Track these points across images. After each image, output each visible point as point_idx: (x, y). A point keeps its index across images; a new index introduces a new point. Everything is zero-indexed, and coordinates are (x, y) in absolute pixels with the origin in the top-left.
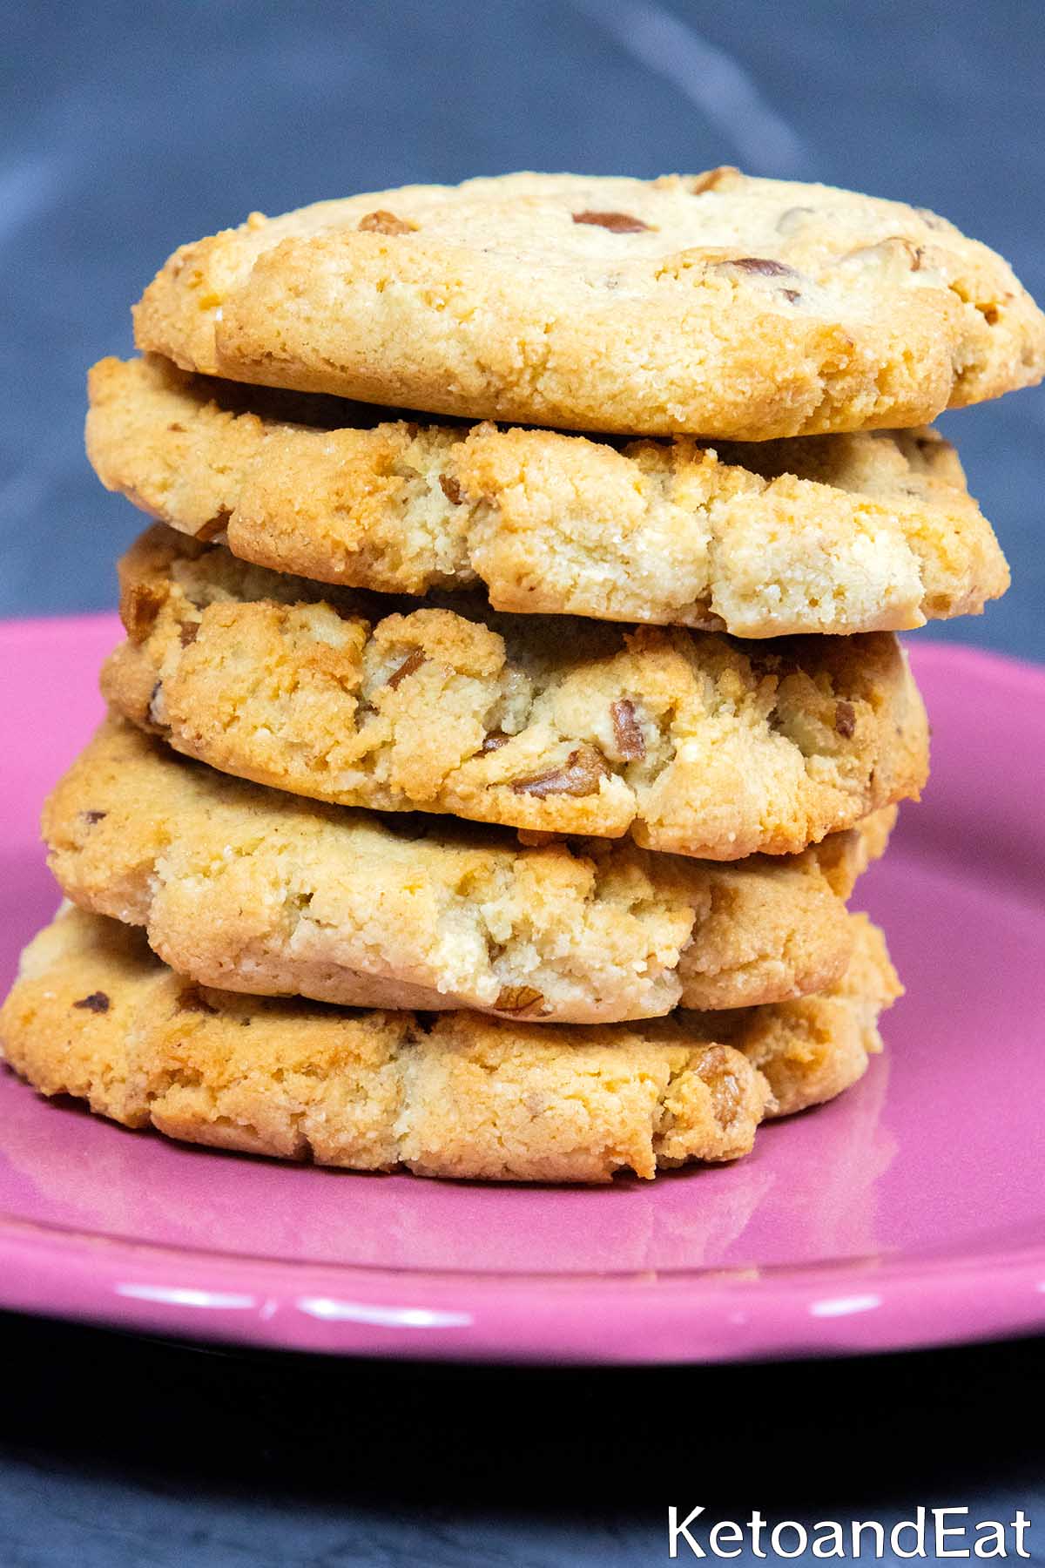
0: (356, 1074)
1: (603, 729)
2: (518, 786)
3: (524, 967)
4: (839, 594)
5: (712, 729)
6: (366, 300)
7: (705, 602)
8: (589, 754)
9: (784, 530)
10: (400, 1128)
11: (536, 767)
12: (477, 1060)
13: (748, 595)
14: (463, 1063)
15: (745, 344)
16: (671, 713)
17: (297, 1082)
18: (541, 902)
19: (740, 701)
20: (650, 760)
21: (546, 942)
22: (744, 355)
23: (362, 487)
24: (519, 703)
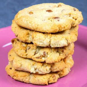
0: (26, 77)
1: (42, 54)
2: (36, 58)
3: (37, 71)
4: (60, 44)
5: (51, 54)
6: (26, 22)
7: (50, 45)
8: (41, 56)
9: (55, 40)
10: (30, 81)
11: (38, 56)
12: (35, 77)
13: (53, 45)
14: (34, 77)
15: (52, 27)
16: (48, 53)
17: (22, 77)
18: (38, 66)
19: (54, 51)
20: (46, 56)
21: (39, 69)
22: (52, 28)
23: (25, 36)
24: (37, 51)
